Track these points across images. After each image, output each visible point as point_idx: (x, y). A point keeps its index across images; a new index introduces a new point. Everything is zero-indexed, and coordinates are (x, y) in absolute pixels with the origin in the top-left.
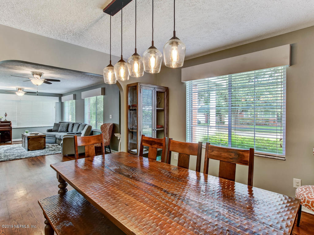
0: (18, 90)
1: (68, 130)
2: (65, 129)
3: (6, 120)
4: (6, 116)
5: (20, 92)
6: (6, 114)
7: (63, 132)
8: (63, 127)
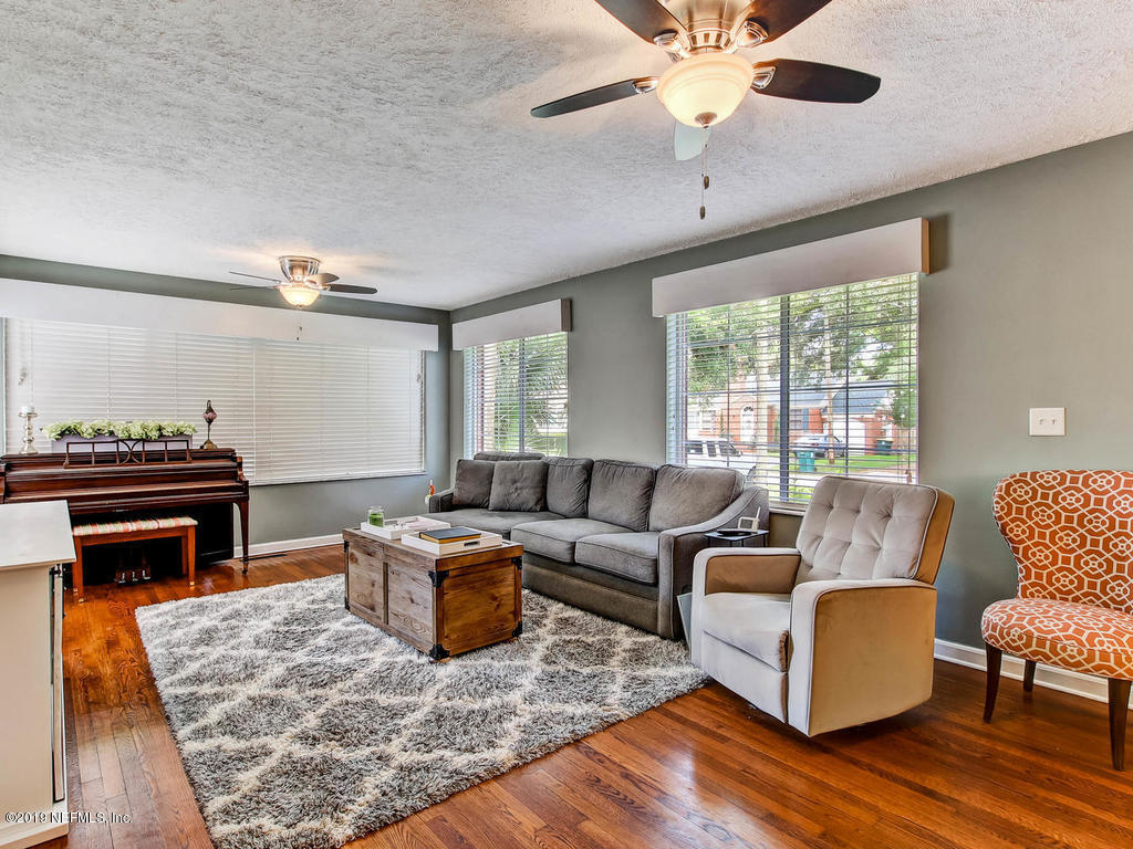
0: (291, 268)
1: (546, 502)
2: (528, 496)
3: (208, 442)
4: (210, 421)
5: (300, 283)
6: (210, 410)
7: (518, 510)
8: (515, 482)
